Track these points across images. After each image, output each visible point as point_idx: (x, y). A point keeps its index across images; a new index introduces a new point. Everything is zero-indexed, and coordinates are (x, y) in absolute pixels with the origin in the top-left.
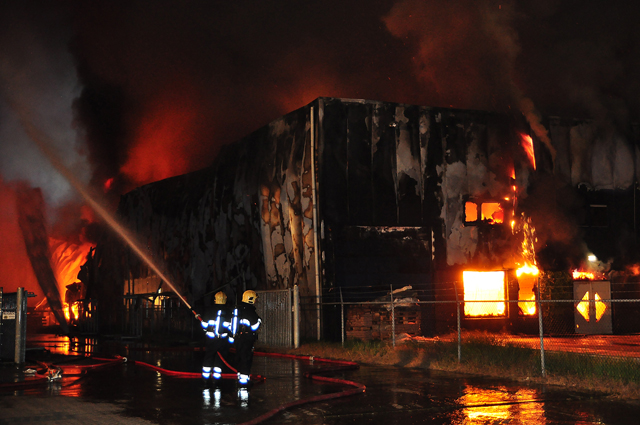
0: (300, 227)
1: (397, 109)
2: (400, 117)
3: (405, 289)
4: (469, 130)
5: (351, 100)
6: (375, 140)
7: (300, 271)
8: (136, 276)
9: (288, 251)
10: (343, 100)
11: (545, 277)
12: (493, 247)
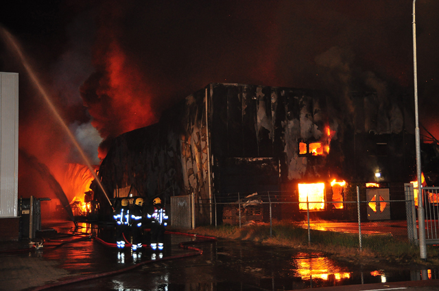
0: (201, 158)
1: (257, 89)
2: (260, 93)
3: (253, 194)
4: (301, 100)
5: (229, 84)
6: (244, 107)
7: (201, 184)
8: (120, 187)
9: (195, 173)
10: (225, 84)
11: (348, 186)
12: (316, 169)
